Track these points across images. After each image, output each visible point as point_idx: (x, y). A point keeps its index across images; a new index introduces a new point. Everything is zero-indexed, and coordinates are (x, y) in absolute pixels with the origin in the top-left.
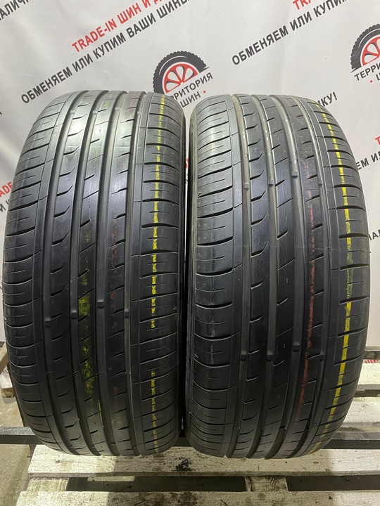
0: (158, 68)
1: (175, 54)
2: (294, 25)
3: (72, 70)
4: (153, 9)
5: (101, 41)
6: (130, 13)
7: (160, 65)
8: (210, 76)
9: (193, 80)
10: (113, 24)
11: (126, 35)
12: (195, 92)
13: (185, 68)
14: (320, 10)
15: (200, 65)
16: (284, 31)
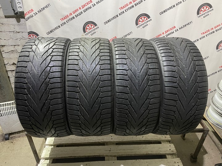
0: (84, 25)
1: (89, 22)
2: (120, 14)
3: (60, 26)
4: (82, 10)
5: (68, 18)
6: (76, 11)
7: (85, 24)
8: (98, 27)
9: (94, 28)
10: (71, 14)
11: (75, 17)
12: (94, 31)
13: (91, 25)
14: (127, 10)
15: (96, 25)
16: (117, 16)
